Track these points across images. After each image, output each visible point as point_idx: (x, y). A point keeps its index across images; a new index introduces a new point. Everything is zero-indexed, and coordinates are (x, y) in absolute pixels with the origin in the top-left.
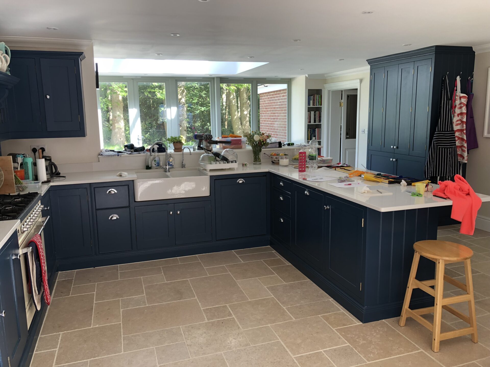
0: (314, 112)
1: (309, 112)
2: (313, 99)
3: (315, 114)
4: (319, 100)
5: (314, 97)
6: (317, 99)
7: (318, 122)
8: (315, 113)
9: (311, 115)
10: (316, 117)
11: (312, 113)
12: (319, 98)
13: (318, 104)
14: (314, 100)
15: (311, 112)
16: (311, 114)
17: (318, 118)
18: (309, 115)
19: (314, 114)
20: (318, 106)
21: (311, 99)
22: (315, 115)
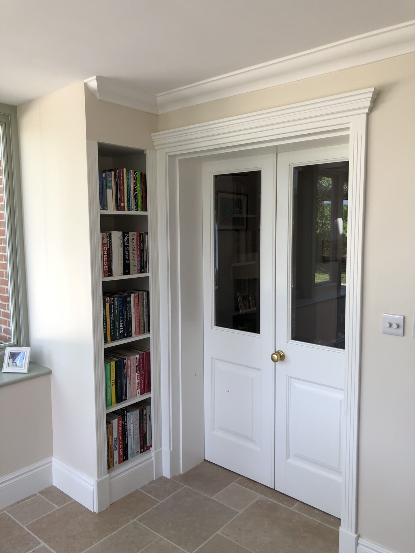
0: (121, 233)
1: (105, 235)
2: (116, 184)
3: (126, 240)
4: (135, 190)
5: (119, 177)
6: (128, 186)
7: (135, 269)
8: (124, 237)
9: (110, 245)
10: (129, 252)
11: (117, 236)
12: (135, 184)
13: (133, 207)
14: (118, 190)
15: (110, 235)
16: (110, 242)
17: (136, 256)
18: (103, 245)
19: (124, 243)
20: (133, 213)
21: (109, 184)
22: (125, 246)
